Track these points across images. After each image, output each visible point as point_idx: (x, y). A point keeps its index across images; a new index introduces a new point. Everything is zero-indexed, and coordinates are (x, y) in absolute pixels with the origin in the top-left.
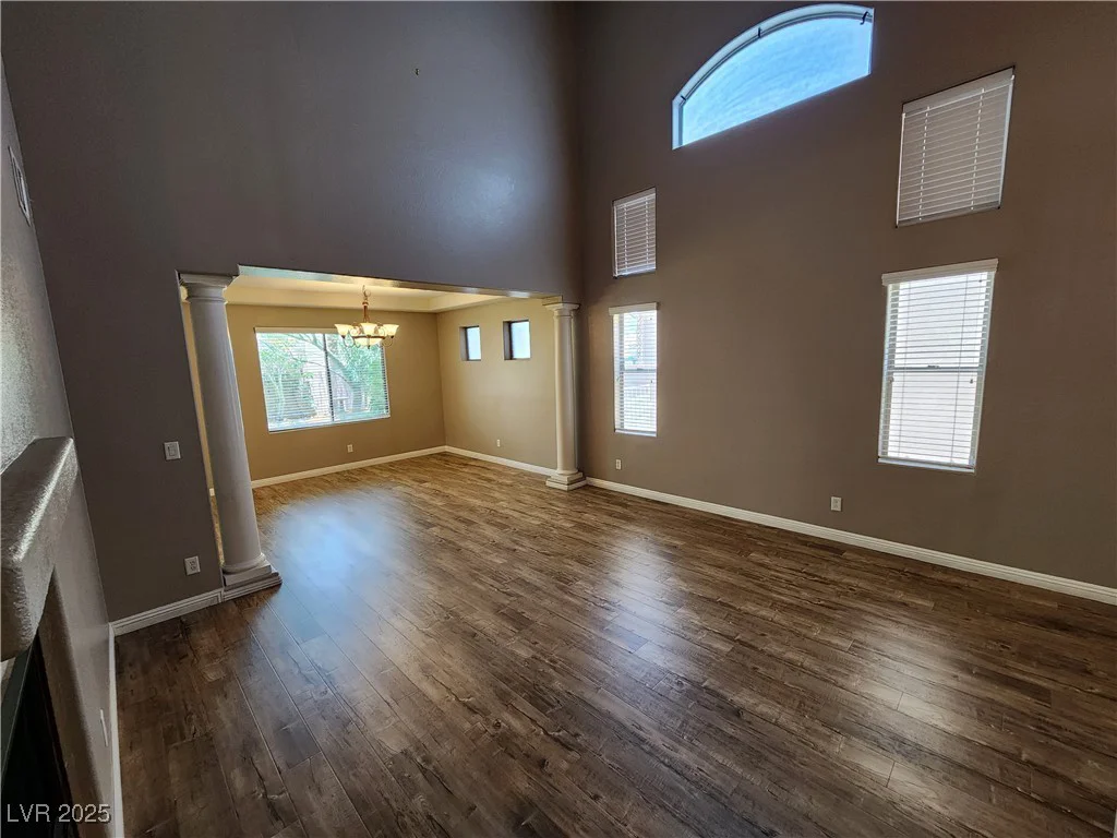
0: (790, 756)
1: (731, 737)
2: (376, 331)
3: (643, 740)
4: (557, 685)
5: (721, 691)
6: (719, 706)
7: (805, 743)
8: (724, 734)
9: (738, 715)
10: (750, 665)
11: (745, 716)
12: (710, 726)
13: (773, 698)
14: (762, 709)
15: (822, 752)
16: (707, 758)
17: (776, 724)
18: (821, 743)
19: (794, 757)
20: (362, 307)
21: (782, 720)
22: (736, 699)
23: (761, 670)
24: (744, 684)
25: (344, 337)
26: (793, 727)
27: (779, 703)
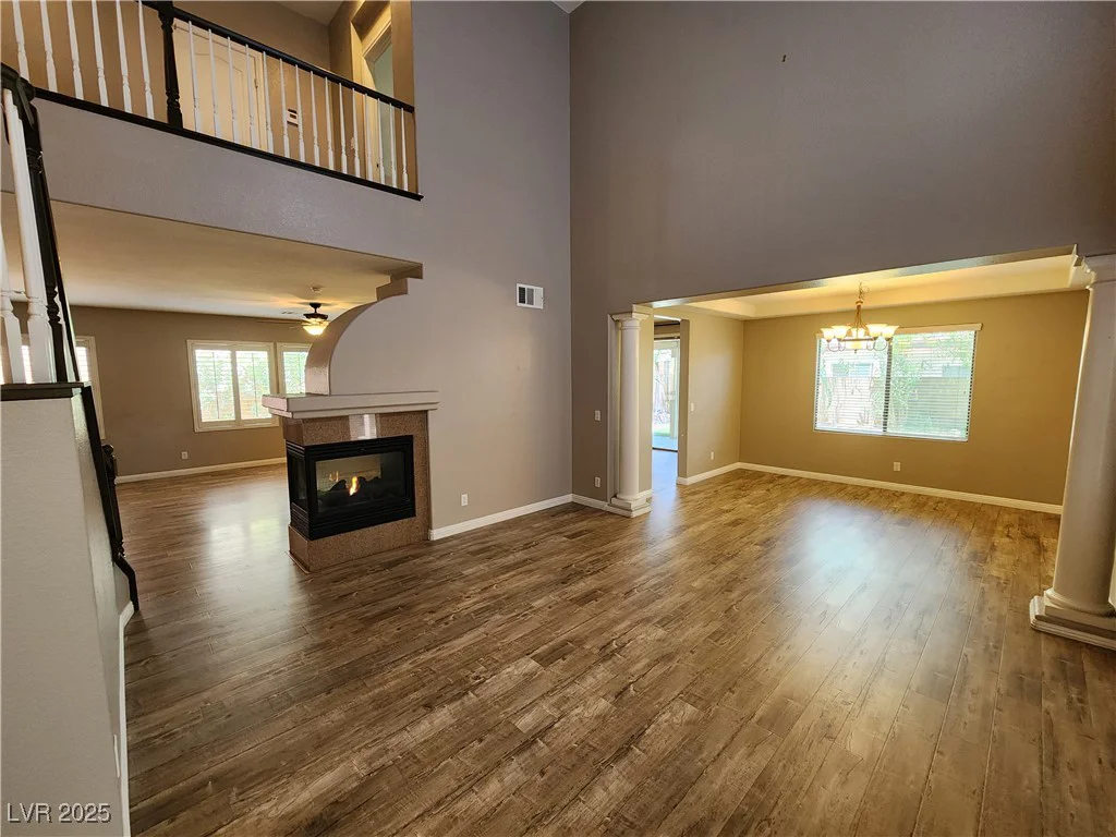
0: (370, 726)
1: (406, 695)
2: (849, 333)
3: (428, 650)
4: (498, 617)
5: (459, 702)
6: (441, 696)
7: (376, 740)
8: (411, 692)
9: (425, 706)
10: (488, 738)
11: (422, 711)
12: (424, 686)
13: (434, 738)
14: (424, 726)
15: (359, 750)
16: (397, 677)
17: (404, 728)
18: (367, 753)
19: (367, 727)
20: (855, 307)
21: (405, 735)
22: (445, 710)
23: (477, 745)
24: (460, 723)
25: (828, 341)
26: (394, 740)
27: (425, 741)
